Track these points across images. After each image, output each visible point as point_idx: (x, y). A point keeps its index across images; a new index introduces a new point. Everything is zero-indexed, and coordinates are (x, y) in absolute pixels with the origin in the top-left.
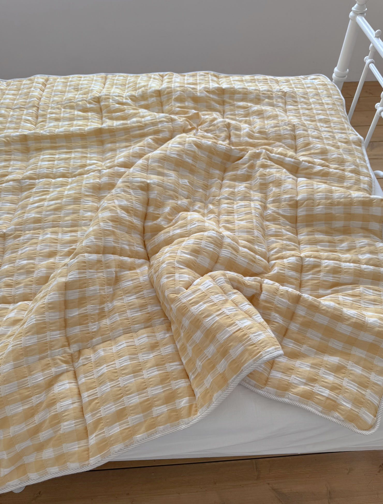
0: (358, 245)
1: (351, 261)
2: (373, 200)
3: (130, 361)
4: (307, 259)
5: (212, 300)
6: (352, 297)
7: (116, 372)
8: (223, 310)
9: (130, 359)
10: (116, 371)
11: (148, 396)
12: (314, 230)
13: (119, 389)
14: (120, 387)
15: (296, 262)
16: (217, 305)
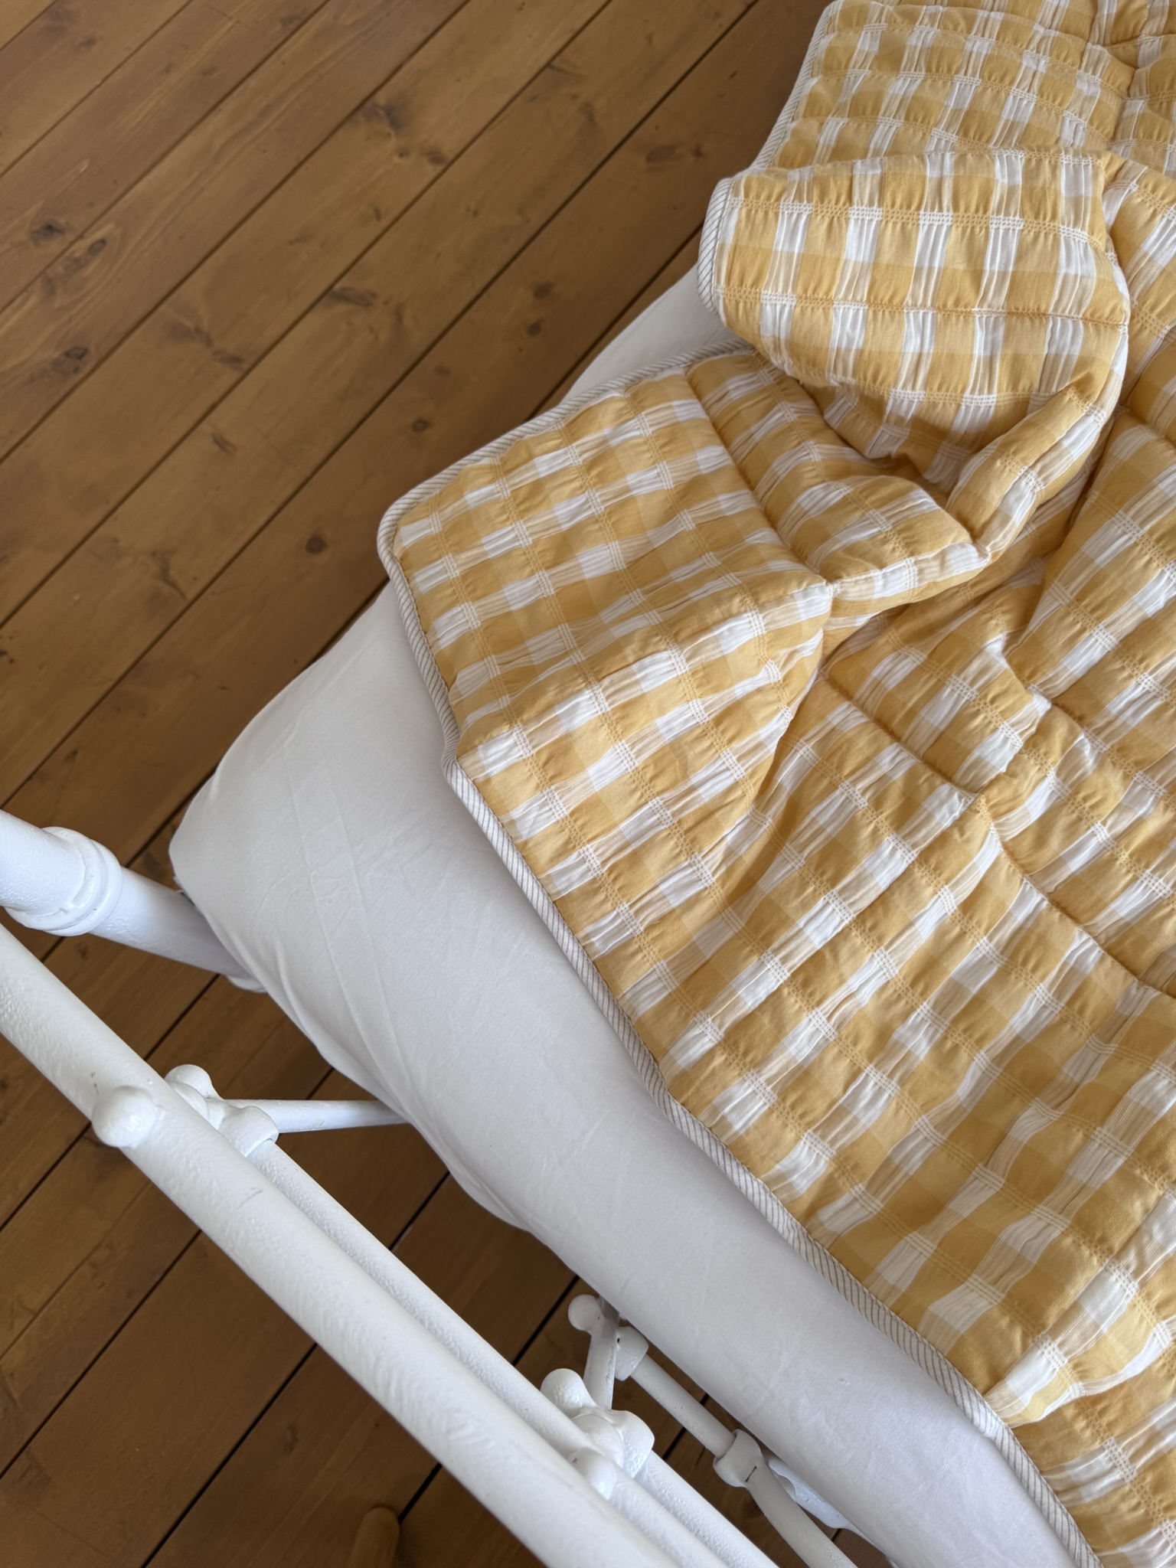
0: (873, 1078)
1: (828, 955)
2: (1025, 1336)
3: (1007, 121)
4: (959, 808)
5: (1007, 214)
6: (706, 805)
7: (1002, 80)
8: (946, 217)
9: (1013, 123)
10: (1007, 80)
11: (884, 115)
12: (1081, 1011)
13: (954, 68)
14: (957, 72)
15: (976, 754)
16: (977, 211)
